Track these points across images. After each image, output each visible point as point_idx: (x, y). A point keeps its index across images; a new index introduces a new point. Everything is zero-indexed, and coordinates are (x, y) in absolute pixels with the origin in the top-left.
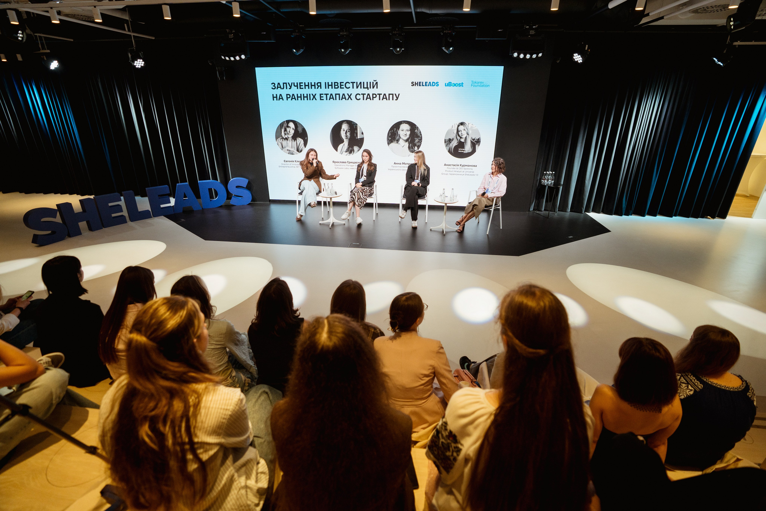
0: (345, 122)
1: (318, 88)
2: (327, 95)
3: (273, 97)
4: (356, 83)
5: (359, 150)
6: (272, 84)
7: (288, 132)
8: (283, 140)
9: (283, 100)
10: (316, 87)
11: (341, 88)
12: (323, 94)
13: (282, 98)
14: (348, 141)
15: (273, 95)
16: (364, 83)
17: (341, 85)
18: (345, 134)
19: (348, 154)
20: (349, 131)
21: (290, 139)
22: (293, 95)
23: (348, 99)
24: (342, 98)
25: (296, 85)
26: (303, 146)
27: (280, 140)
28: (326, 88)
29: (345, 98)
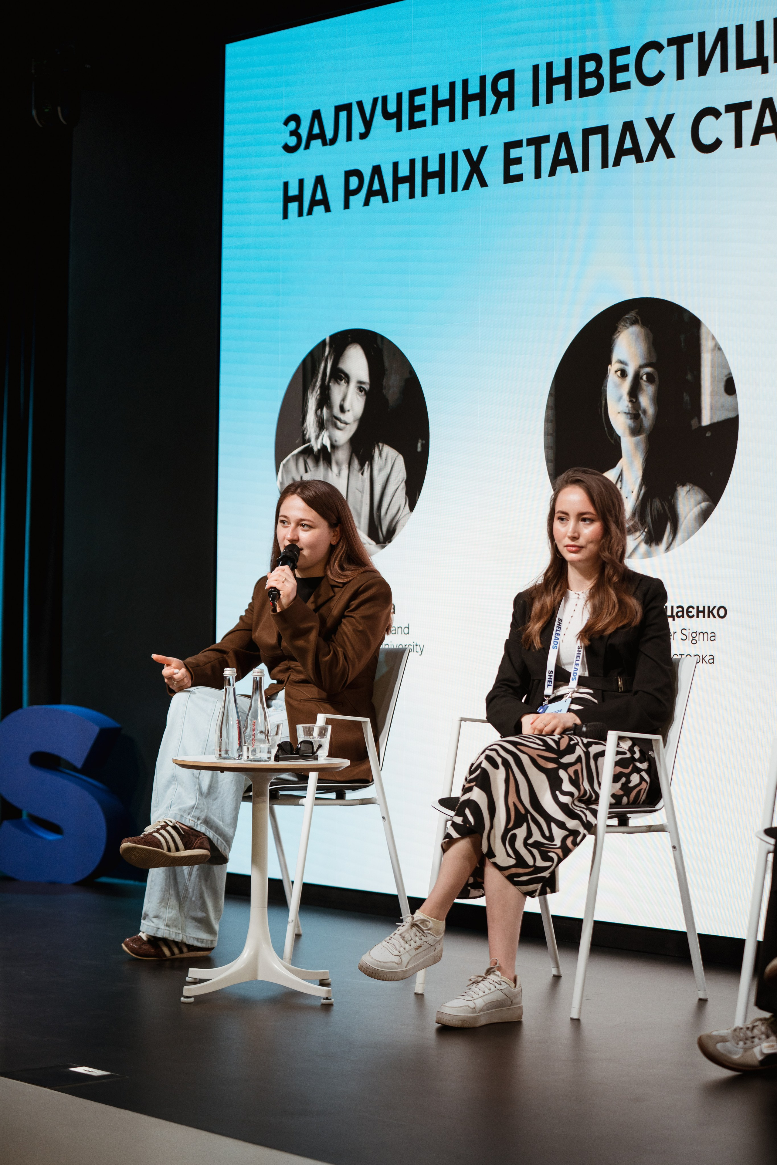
0: (632, 315)
1: (495, 111)
2: (537, 142)
3: (287, 199)
4: (696, 38)
5: (705, 515)
6: (286, 123)
7: (336, 410)
8: (310, 463)
9: (328, 209)
10: (491, 100)
11: (615, 87)
12: (518, 144)
13: (325, 203)
14: (642, 446)
15: (286, 185)
16: (740, 29)
17: (615, 69)
18: (625, 404)
19: (643, 547)
20: (650, 378)
21: (342, 455)
22: (377, 170)
23: (651, 157)
24: (621, 152)
25: (392, 108)
26: (401, 498)
27: (292, 464)
28: (536, 102)
29: (636, 151)
